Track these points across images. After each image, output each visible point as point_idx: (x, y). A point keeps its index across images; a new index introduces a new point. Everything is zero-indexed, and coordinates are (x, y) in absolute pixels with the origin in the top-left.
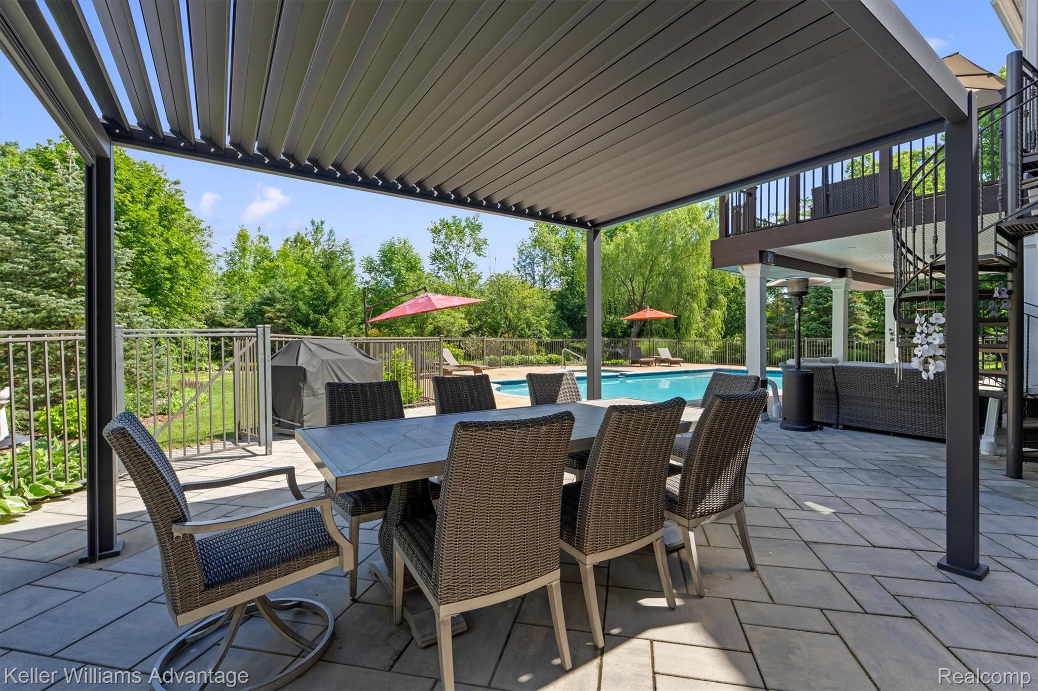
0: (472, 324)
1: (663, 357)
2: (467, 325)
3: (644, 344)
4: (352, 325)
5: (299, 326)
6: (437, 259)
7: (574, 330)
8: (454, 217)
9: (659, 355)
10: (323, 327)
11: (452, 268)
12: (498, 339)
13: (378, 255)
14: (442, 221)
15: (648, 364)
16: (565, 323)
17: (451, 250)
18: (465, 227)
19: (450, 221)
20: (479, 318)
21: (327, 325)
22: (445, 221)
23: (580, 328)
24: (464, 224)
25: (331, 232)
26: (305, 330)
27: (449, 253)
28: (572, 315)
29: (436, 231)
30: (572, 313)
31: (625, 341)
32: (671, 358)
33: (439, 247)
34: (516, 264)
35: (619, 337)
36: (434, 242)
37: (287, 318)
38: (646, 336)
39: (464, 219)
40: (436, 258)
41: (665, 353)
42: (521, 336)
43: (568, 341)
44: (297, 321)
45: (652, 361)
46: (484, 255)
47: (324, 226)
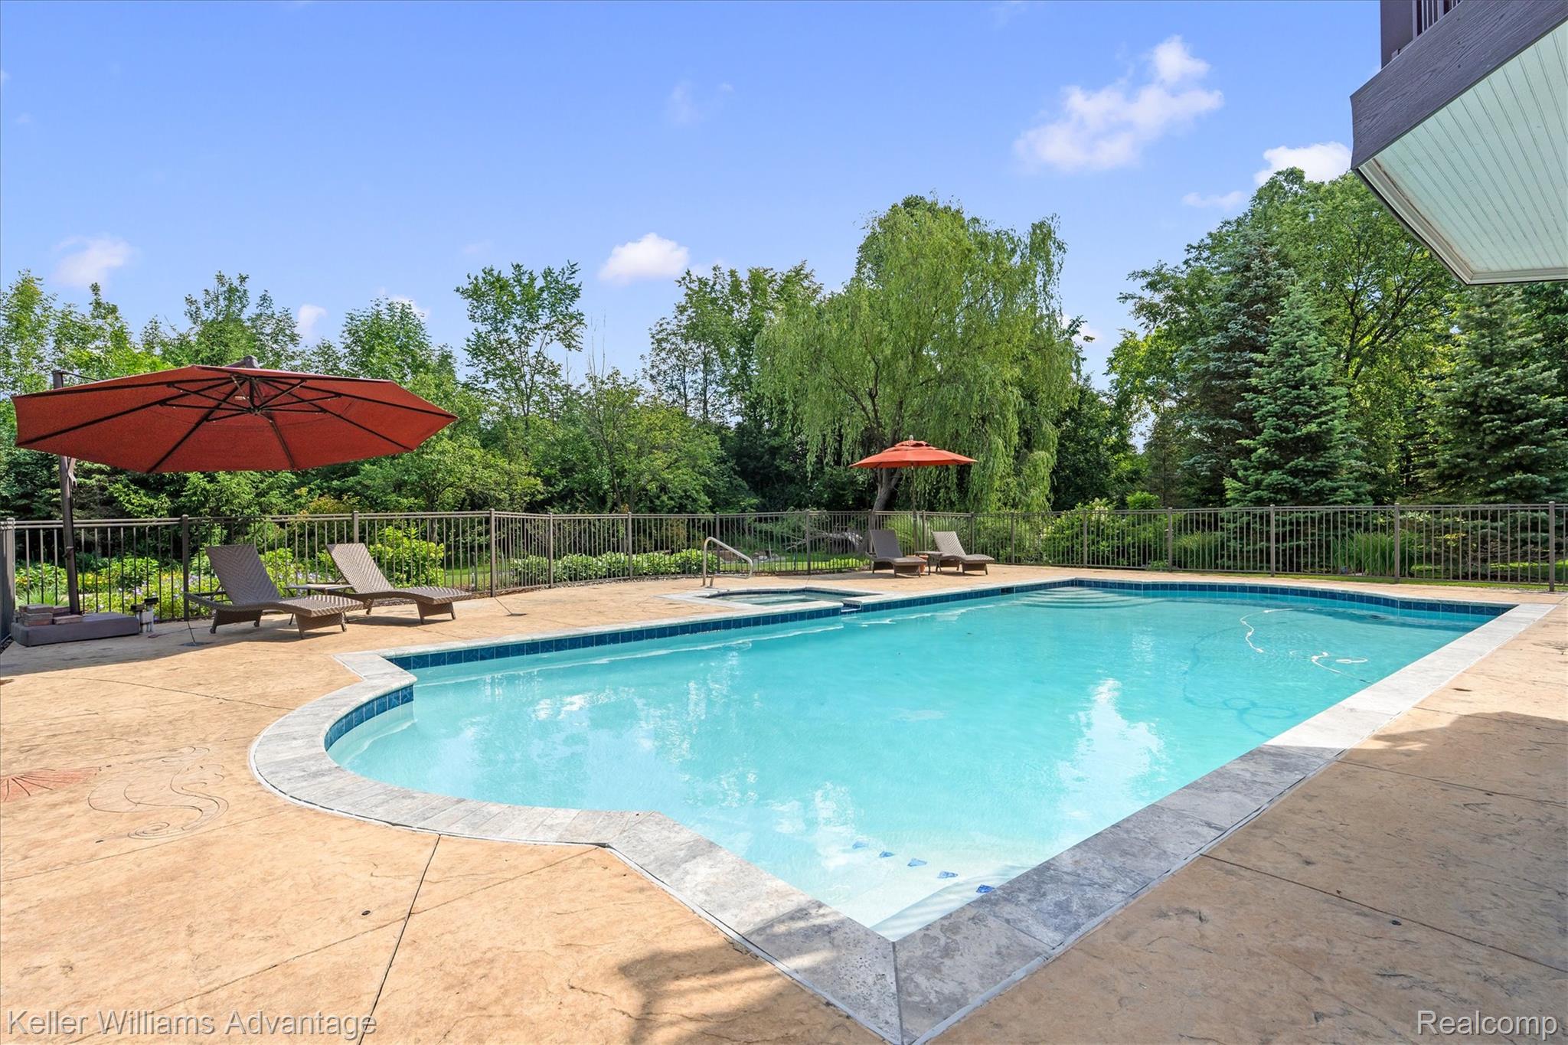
0: (552, 486)
1: (946, 554)
2: (541, 487)
3: (902, 522)
4: (270, 488)
5: (136, 492)
6: (482, 355)
7: (764, 497)
8: (518, 267)
9: (936, 548)
10: (195, 494)
11: (511, 371)
12: (606, 516)
13: (342, 340)
14: (490, 272)
15: (911, 570)
16: (744, 484)
17: (512, 335)
18: (542, 290)
19: (508, 274)
20: (567, 471)
21: (204, 489)
22: (495, 273)
23: (775, 493)
24: (540, 283)
25: (264, 298)
26: (152, 501)
27: (506, 341)
28: (760, 469)
29: (475, 294)
30: (761, 464)
31: (861, 515)
32: (962, 554)
33: (484, 329)
34: (648, 366)
35: (848, 508)
36: (472, 318)
37: (108, 474)
38: (906, 506)
39: (538, 273)
40: (478, 349)
41: (950, 544)
42: (653, 510)
43: (750, 516)
44: (132, 481)
45: (922, 565)
46: (580, 346)
47: (247, 285)
